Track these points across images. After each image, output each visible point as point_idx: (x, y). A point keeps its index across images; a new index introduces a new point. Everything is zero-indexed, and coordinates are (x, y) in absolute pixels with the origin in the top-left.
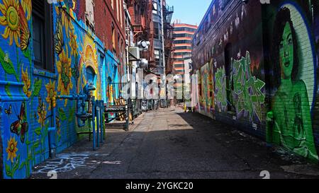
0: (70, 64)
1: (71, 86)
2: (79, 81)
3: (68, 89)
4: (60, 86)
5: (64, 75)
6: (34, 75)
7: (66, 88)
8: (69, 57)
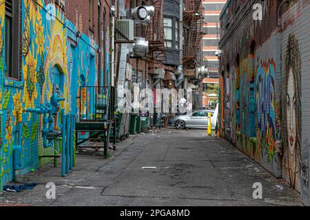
0: (35, 66)
1: (36, 94)
2: (44, 88)
3: (33, 98)
4: (26, 96)
5: (30, 82)
6: (5, 86)
7: (30, 98)
8: (35, 58)
